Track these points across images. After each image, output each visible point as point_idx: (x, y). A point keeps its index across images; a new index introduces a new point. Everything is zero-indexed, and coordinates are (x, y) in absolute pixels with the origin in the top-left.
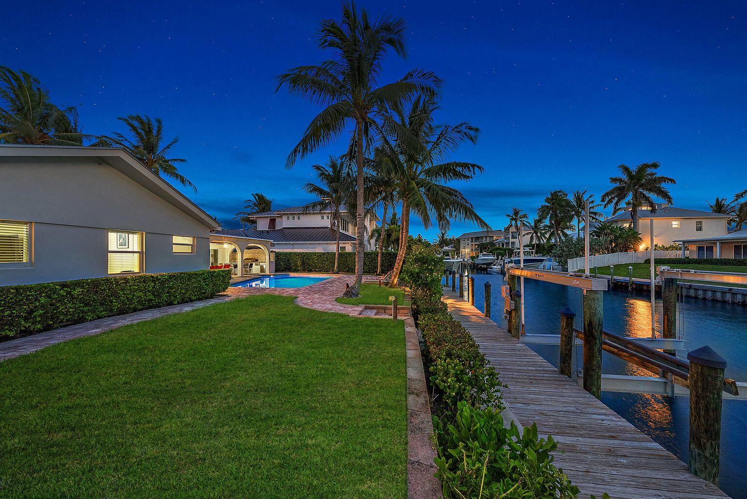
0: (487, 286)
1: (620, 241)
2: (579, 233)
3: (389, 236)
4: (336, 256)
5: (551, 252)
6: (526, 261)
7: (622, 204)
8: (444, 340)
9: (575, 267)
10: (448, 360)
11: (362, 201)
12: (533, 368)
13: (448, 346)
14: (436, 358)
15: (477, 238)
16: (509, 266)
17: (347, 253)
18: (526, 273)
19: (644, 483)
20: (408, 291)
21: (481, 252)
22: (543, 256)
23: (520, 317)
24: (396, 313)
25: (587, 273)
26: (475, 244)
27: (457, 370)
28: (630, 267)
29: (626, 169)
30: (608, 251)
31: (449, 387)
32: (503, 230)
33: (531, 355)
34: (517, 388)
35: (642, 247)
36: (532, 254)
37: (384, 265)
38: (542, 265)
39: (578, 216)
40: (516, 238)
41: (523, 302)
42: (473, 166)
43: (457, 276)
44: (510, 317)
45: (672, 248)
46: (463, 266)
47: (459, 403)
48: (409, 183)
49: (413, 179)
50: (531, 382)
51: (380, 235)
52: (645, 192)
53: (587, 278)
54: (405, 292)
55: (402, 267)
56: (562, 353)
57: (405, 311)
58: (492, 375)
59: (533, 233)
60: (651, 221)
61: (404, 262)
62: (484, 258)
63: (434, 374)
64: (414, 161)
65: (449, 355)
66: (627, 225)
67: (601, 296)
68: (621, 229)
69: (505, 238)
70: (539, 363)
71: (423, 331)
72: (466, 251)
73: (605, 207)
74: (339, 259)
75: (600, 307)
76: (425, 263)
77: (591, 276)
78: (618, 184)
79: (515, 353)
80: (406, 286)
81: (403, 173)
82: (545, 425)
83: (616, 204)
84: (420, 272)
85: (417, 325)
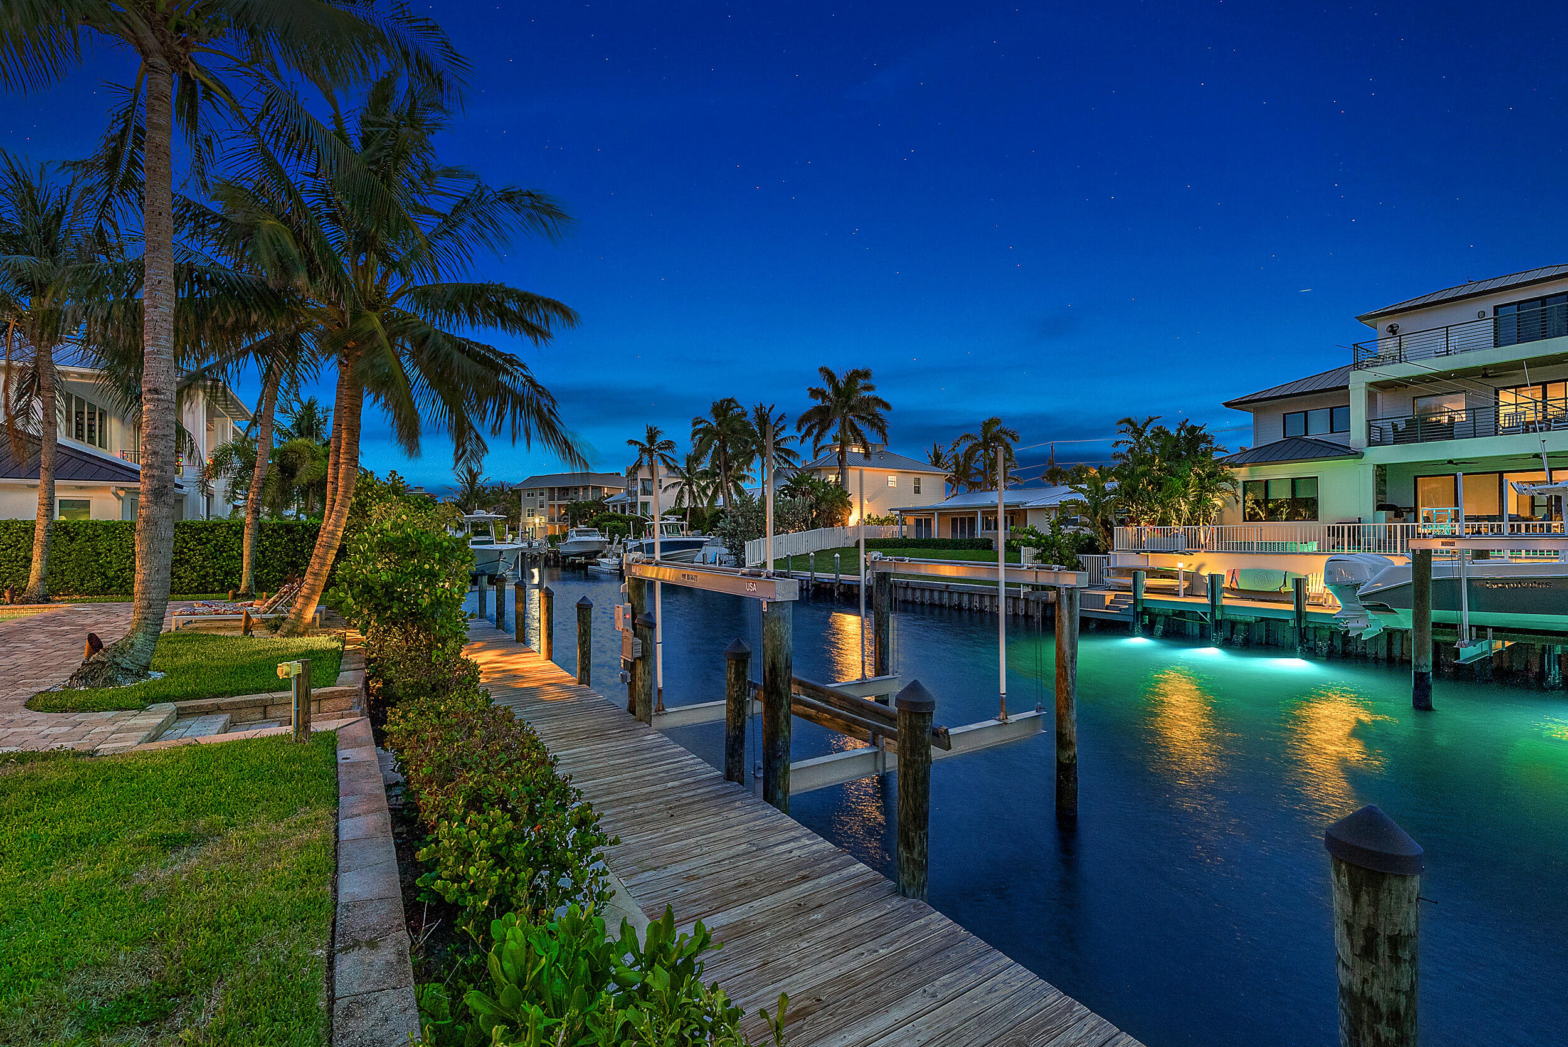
0: (584, 609)
1: (824, 506)
2: (763, 488)
3: (287, 468)
4: (40, 534)
5: (717, 527)
6: (665, 546)
7: (827, 440)
8: (464, 765)
9: (756, 558)
10: (473, 815)
11: (166, 341)
12: (676, 783)
13: (472, 779)
14: (438, 818)
15: (564, 491)
16: (631, 559)
17: (95, 524)
18: (668, 574)
19: (843, 942)
20: (355, 642)
21: (573, 525)
22: (703, 534)
23: (652, 673)
24: (308, 713)
25: (770, 568)
26: (559, 506)
27: (497, 836)
28: (837, 555)
29: (830, 376)
30: (807, 526)
31: (473, 890)
32: (623, 474)
33: (673, 756)
34: (644, 836)
35: (853, 519)
36: (682, 530)
37: (266, 565)
38: (700, 555)
39: (763, 456)
40: (651, 493)
41: (659, 639)
42: (547, 303)
43: (510, 588)
44: (633, 676)
45: (888, 521)
46: (527, 560)
47: (496, 925)
48: (356, 315)
49: (373, 307)
50: (672, 816)
51: (250, 466)
52: (856, 422)
53: (768, 577)
54: (344, 642)
55: (334, 568)
56: (728, 737)
57: (343, 703)
58: (582, 823)
59: (684, 485)
60: (861, 472)
61: (342, 553)
62: (580, 538)
63: (431, 865)
64: (379, 254)
65: (475, 802)
66: (832, 478)
67: (788, 612)
68: (826, 485)
69: (629, 493)
70: (688, 769)
71: (401, 751)
72: (536, 522)
73: (802, 441)
74: (50, 545)
75: (786, 631)
76: (413, 554)
77: (774, 574)
78: (819, 402)
79: (641, 757)
80: (349, 625)
81: (338, 281)
82: (695, 901)
83: (817, 439)
84: (396, 582)
85: (380, 738)
